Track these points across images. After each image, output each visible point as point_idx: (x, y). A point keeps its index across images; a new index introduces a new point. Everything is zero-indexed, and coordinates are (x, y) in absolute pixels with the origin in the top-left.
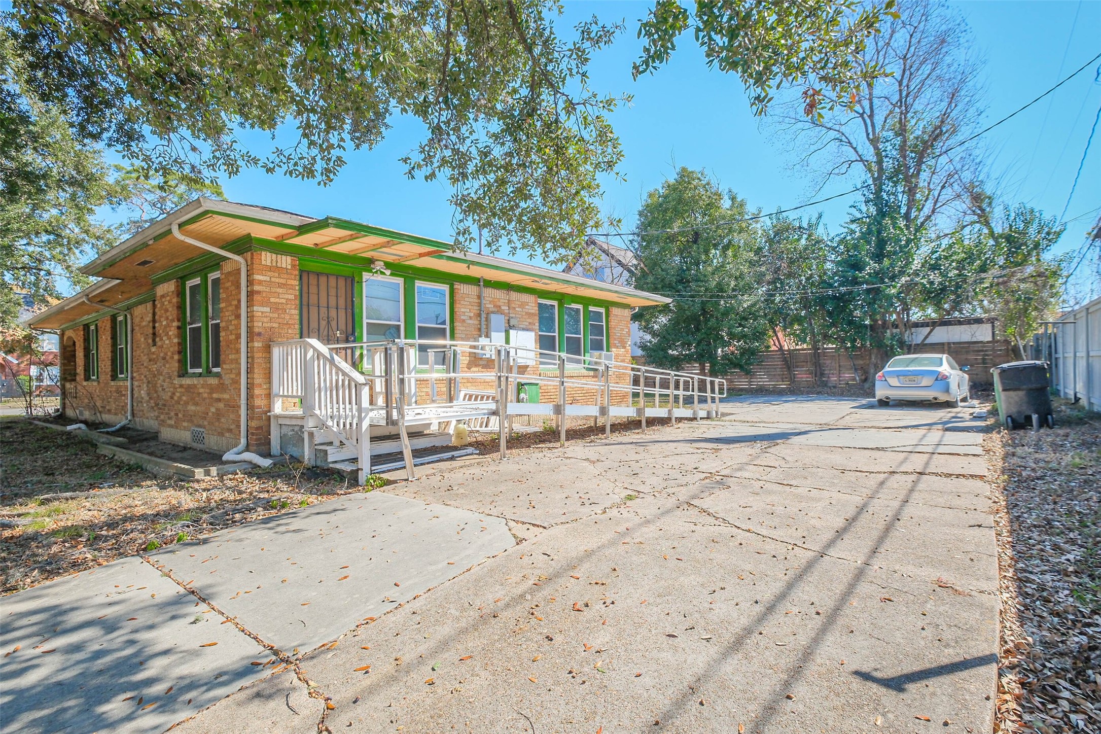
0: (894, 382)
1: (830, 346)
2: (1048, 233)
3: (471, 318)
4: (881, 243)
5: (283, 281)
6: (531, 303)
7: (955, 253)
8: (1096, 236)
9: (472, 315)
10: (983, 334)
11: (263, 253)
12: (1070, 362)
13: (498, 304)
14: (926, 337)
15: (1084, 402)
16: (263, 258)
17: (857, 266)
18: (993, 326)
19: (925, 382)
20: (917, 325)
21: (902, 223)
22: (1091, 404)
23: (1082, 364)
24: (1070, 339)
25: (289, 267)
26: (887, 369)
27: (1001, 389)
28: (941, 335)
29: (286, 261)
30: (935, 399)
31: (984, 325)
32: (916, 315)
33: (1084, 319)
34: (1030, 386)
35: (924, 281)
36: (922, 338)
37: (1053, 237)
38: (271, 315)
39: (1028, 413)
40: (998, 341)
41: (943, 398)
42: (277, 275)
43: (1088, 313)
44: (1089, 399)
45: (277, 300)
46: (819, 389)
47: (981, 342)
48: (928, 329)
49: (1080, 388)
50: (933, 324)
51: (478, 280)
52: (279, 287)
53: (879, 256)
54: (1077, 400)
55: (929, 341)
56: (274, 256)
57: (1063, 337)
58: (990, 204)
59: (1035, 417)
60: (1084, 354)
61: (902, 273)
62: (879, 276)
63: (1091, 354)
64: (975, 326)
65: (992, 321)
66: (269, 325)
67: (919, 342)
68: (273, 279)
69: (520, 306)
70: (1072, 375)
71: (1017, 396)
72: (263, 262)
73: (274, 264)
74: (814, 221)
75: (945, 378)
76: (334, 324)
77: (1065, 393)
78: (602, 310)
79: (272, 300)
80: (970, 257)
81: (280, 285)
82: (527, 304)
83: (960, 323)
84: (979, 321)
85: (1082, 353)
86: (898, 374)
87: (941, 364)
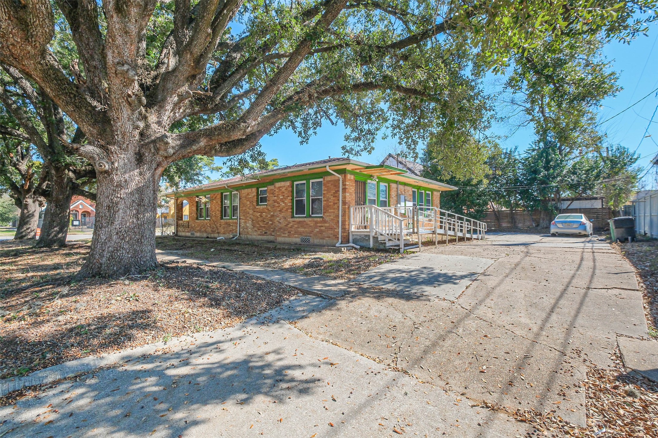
0: (560, 226)
1: (519, 209)
2: (631, 159)
3: (394, 197)
4: (548, 162)
5: (352, 184)
6: (410, 190)
7: (584, 167)
8: (655, 163)
9: (395, 195)
10: (597, 205)
12: (642, 218)
13: (402, 191)
14: (569, 206)
15: (649, 235)
16: (347, 176)
17: (536, 172)
18: (602, 201)
19: (575, 226)
20: (564, 200)
21: (558, 152)
22: (652, 235)
23: (648, 219)
24: (642, 208)
25: (353, 179)
26: (556, 220)
27: (614, 228)
28: (576, 204)
29: (352, 177)
30: (580, 233)
31: (598, 201)
32: (564, 195)
33: (649, 200)
34: (627, 227)
35: (569, 180)
36: (567, 206)
37: (633, 161)
38: (349, 196)
39: (626, 237)
40: (605, 208)
41: (583, 233)
42: (351, 182)
43: (651, 198)
44: (651, 233)
46: (514, 230)
47: (596, 208)
48: (570, 202)
49: (647, 229)
50: (573, 200)
51: (397, 182)
53: (547, 168)
54: (645, 234)
55: (570, 207)
57: (639, 207)
58: (600, 142)
59: (630, 238)
60: (649, 214)
61: (558, 175)
62: (547, 177)
63: (652, 214)
64: (593, 201)
65: (602, 198)
66: (349, 200)
67: (565, 208)
69: (407, 192)
70: (643, 224)
71: (621, 230)
73: (350, 179)
74: (513, 150)
75: (584, 224)
76: (361, 199)
77: (640, 232)
78: (430, 193)
80: (592, 169)
81: (351, 186)
83: (586, 199)
84: (596, 199)
85: (648, 214)
86: (562, 222)
87: (582, 218)
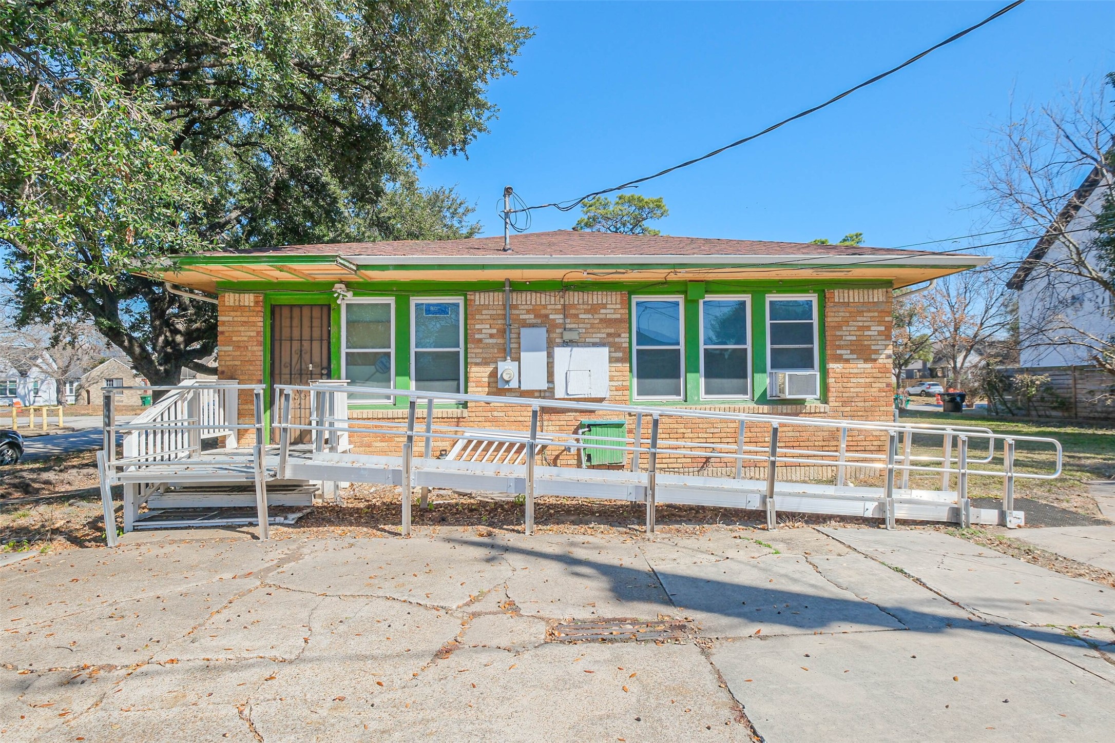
3: (492, 336)
5: (244, 319)
6: (612, 305)
9: (494, 331)
11: (227, 295)
13: (543, 312)
16: (226, 299)
25: (252, 304)
29: (248, 299)
38: (234, 353)
42: (239, 314)
45: (239, 338)
51: (502, 284)
52: (242, 325)
56: (237, 295)
66: (231, 363)
68: (236, 319)
69: (587, 312)
72: (227, 304)
73: (237, 304)
76: (306, 357)
78: (813, 298)
79: (234, 339)
81: (244, 323)
82: (604, 306)
